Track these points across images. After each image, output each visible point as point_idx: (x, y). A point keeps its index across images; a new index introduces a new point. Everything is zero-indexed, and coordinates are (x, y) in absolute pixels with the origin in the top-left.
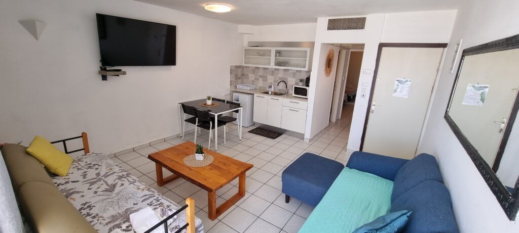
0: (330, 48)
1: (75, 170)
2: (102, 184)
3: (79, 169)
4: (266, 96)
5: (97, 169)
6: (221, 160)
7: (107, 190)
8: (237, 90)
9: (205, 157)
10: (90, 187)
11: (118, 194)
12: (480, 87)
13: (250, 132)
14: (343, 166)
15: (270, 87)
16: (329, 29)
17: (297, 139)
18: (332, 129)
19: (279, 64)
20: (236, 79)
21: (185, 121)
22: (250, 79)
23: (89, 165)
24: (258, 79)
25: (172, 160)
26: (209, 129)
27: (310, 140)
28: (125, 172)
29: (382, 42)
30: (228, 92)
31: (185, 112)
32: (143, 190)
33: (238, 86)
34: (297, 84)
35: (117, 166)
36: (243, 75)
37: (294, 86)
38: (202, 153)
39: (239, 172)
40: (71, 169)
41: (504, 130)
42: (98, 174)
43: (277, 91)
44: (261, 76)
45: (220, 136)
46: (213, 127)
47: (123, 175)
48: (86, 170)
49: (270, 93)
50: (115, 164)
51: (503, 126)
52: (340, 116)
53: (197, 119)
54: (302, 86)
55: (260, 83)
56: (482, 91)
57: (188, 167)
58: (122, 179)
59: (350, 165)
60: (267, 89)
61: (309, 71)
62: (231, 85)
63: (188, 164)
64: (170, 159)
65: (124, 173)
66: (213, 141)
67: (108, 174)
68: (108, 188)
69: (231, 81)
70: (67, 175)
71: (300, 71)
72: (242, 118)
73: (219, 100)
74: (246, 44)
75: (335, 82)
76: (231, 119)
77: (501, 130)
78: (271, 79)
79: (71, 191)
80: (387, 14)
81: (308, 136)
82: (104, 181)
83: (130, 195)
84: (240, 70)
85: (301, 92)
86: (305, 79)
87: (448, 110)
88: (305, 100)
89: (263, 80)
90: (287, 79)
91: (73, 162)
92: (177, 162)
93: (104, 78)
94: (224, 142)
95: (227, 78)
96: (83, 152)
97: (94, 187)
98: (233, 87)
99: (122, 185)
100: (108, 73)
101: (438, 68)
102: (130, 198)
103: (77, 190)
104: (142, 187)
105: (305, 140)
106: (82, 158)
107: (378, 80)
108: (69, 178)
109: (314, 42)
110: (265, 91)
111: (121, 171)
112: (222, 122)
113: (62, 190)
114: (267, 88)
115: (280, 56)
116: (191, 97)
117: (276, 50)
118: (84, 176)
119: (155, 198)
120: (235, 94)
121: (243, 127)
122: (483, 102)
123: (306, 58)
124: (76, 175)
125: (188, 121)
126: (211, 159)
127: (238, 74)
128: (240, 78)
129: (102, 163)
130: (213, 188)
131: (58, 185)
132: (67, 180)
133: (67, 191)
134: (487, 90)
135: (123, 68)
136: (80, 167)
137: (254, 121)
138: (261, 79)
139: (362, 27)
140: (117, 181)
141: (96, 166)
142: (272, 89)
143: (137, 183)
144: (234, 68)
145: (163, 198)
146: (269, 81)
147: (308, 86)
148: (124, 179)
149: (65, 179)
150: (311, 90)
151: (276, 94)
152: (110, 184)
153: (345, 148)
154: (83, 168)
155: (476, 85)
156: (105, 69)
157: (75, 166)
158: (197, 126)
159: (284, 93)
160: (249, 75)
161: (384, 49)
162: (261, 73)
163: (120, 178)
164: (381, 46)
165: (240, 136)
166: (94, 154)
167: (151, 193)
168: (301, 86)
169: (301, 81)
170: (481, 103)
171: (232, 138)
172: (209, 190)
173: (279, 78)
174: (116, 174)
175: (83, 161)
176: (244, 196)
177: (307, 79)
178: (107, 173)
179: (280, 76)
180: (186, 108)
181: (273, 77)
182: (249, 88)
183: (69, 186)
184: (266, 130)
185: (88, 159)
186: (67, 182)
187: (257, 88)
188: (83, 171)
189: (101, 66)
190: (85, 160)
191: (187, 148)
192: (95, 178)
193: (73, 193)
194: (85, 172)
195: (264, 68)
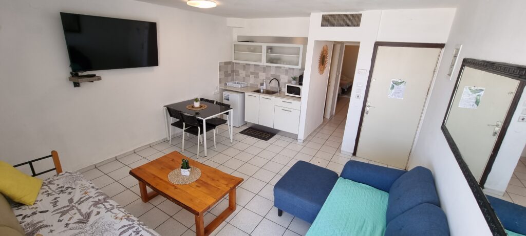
0: (323, 45)
1: (44, 197)
2: (75, 213)
3: (49, 195)
4: (257, 95)
5: (70, 193)
6: (208, 174)
7: (80, 222)
8: (228, 89)
9: (191, 172)
10: (61, 219)
11: (92, 226)
12: (477, 90)
13: (242, 133)
14: (337, 175)
15: (262, 84)
16: (322, 25)
17: (291, 140)
18: (326, 127)
19: (271, 61)
20: (225, 76)
21: (172, 124)
22: (241, 75)
23: (60, 189)
24: (249, 77)
25: (155, 177)
26: (198, 135)
27: (304, 141)
28: (102, 195)
29: (377, 41)
30: (218, 90)
31: (171, 116)
32: (122, 219)
33: (228, 84)
34: (290, 82)
35: (93, 188)
36: (233, 71)
37: (287, 85)
38: (188, 167)
39: (229, 189)
40: (40, 194)
41: (498, 133)
42: (71, 200)
43: (269, 89)
44: (252, 73)
45: (210, 139)
46: (202, 132)
47: (99, 200)
48: (57, 196)
49: (262, 90)
50: (91, 185)
51: (498, 129)
52: (334, 112)
53: (184, 123)
54: (296, 84)
55: (252, 80)
56: (478, 94)
57: (173, 185)
58: (98, 206)
59: (345, 175)
60: (259, 87)
61: (303, 69)
62: (220, 83)
63: (173, 181)
64: (154, 175)
65: (101, 198)
66: (202, 145)
67: (82, 200)
68: (82, 218)
69: (220, 79)
70: (34, 204)
71: (294, 69)
72: (232, 118)
73: (208, 101)
74: (235, 38)
75: (329, 77)
76: (222, 121)
77: (495, 133)
78: (262, 76)
79: (38, 225)
80: (384, 11)
81: (301, 137)
82: (77, 209)
83: (107, 227)
84: (230, 66)
85: (294, 91)
86: (298, 77)
87: (446, 121)
88: (299, 99)
89: (255, 77)
90: (280, 76)
91: (43, 185)
92: (161, 179)
93: (77, 85)
94: (214, 146)
95: (216, 75)
96: (55, 172)
97: (66, 218)
98: (223, 84)
99: (98, 213)
100: (80, 80)
101: (435, 69)
102: (106, 231)
103: (45, 223)
104: (121, 215)
105: (299, 141)
106: (53, 181)
107: (373, 80)
108: (37, 208)
109: (307, 38)
110: (257, 89)
111: (97, 194)
112: (211, 125)
113: (28, 224)
114: (259, 85)
115: (272, 52)
116: (177, 99)
117: (267, 47)
118: (55, 203)
119: (134, 229)
120: (225, 94)
121: (234, 127)
122: (478, 105)
123: (299, 55)
124: (45, 203)
125: (174, 124)
126: (198, 174)
127: (228, 71)
128: (230, 75)
129: (76, 185)
130: (200, 211)
131: (24, 218)
132: (34, 210)
133: (34, 225)
134: (482, 93)
135: (98, 73)
136: (50, 192)
137: (246, 120)
138: (252, 76)
139: (358, 25)
140: (92, 208)
141: (69, 190)
142: (264, 87)
143: (115, 211)
144: (223, 64)
145: (143, 229)
146: (260, 77)
147: (301, 84)
148: (100, 205)
149: (32, 208)
150: (305, 89)
151: (268, 92)
152: (84, 213)
153: (339, 149)
154: (54, 193)
155: (473, 88)
156: (77, 75)
157: (44, 191)
158: (185, 131)
159: (276, 91)
160: (240, 71)
161: (380, 48)
162: (252, 70)
163: (96, 204)
164: (377, 44)
165: (231, 138)
166: (67, 174)
167: (130, 223)
168: (294, 84)
169: (294, 79)
170: (476, 105)
171: (223, 141)
172: (196, 214)
173: (271, 75)
174: (91, 200)
175: (54, 184)
176: (235, 210)
177: (300, 76)
178: (81, 198)
179: (272, 73)
180: (172, 111)
181: (265, 74)
182: (239, 86)
183: (36, 218)
184: (258, 130)
185: (61, 181)
186: (34, 213)
187: (249, 85)
188: (53, 197)
189: (71, 71)
190: (56, 182)
191: (173, 160)
192: (68, 206)
193: (41, 227)
194: (55, 199)
195: (255, 65)
